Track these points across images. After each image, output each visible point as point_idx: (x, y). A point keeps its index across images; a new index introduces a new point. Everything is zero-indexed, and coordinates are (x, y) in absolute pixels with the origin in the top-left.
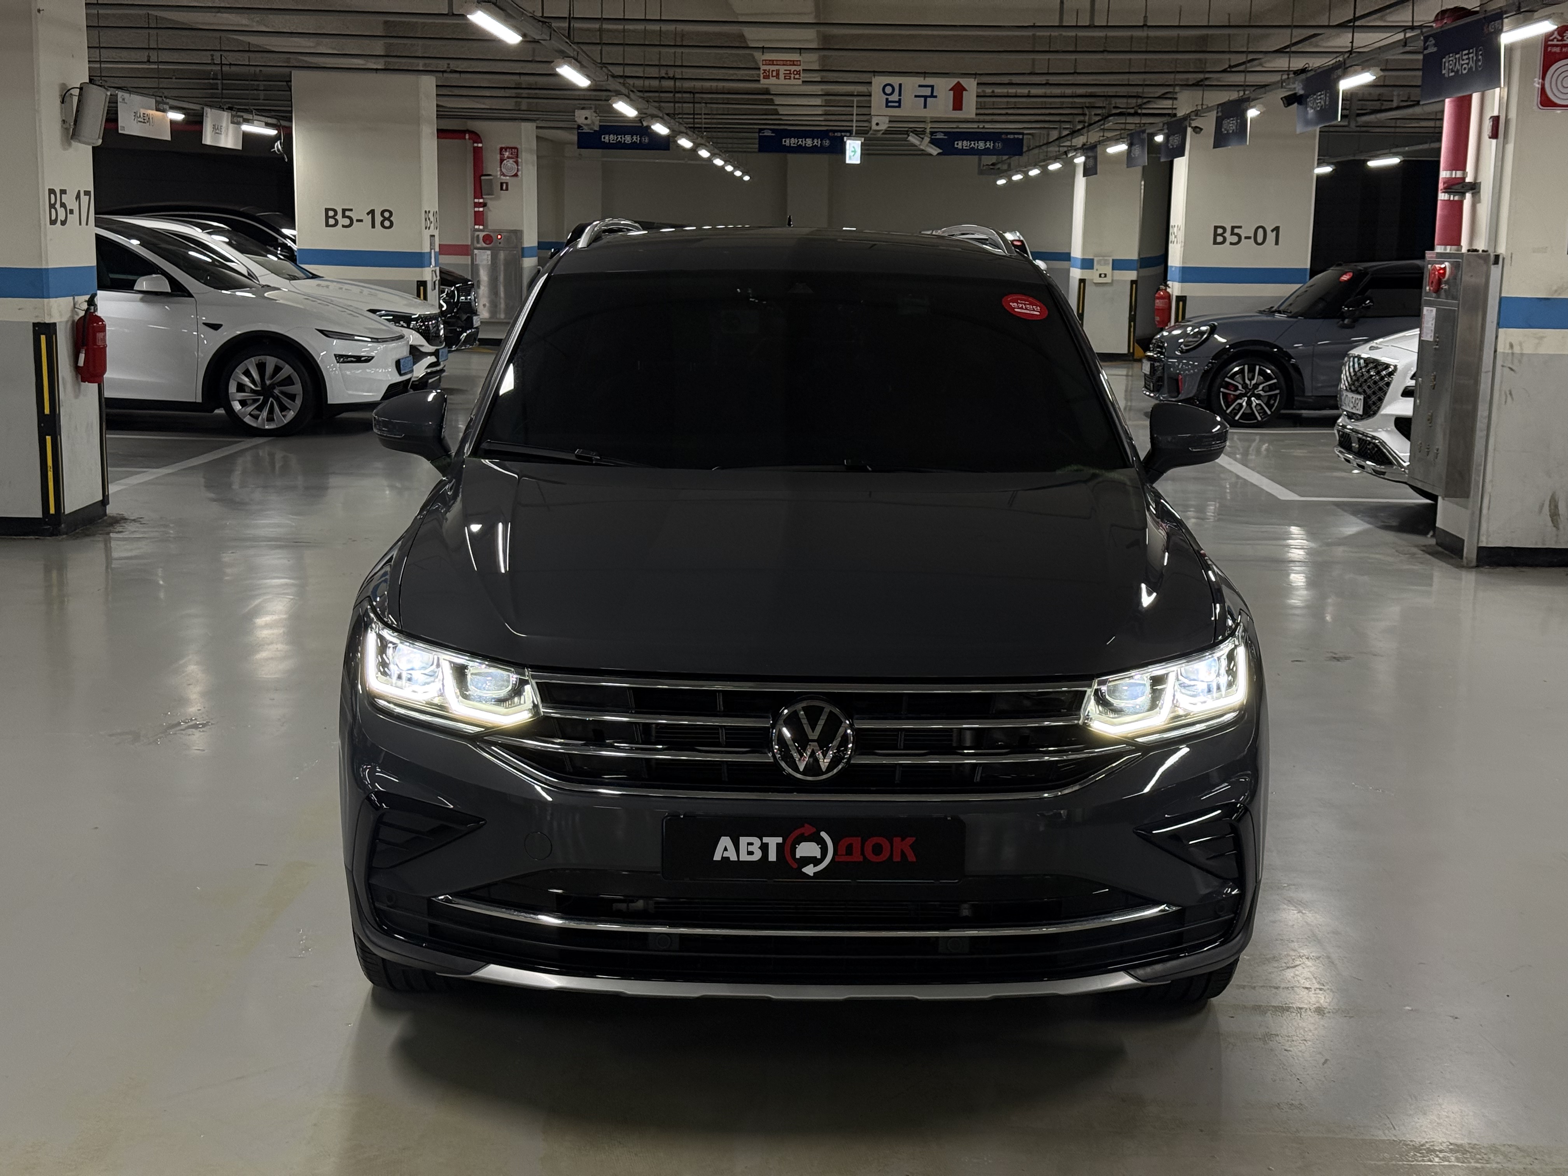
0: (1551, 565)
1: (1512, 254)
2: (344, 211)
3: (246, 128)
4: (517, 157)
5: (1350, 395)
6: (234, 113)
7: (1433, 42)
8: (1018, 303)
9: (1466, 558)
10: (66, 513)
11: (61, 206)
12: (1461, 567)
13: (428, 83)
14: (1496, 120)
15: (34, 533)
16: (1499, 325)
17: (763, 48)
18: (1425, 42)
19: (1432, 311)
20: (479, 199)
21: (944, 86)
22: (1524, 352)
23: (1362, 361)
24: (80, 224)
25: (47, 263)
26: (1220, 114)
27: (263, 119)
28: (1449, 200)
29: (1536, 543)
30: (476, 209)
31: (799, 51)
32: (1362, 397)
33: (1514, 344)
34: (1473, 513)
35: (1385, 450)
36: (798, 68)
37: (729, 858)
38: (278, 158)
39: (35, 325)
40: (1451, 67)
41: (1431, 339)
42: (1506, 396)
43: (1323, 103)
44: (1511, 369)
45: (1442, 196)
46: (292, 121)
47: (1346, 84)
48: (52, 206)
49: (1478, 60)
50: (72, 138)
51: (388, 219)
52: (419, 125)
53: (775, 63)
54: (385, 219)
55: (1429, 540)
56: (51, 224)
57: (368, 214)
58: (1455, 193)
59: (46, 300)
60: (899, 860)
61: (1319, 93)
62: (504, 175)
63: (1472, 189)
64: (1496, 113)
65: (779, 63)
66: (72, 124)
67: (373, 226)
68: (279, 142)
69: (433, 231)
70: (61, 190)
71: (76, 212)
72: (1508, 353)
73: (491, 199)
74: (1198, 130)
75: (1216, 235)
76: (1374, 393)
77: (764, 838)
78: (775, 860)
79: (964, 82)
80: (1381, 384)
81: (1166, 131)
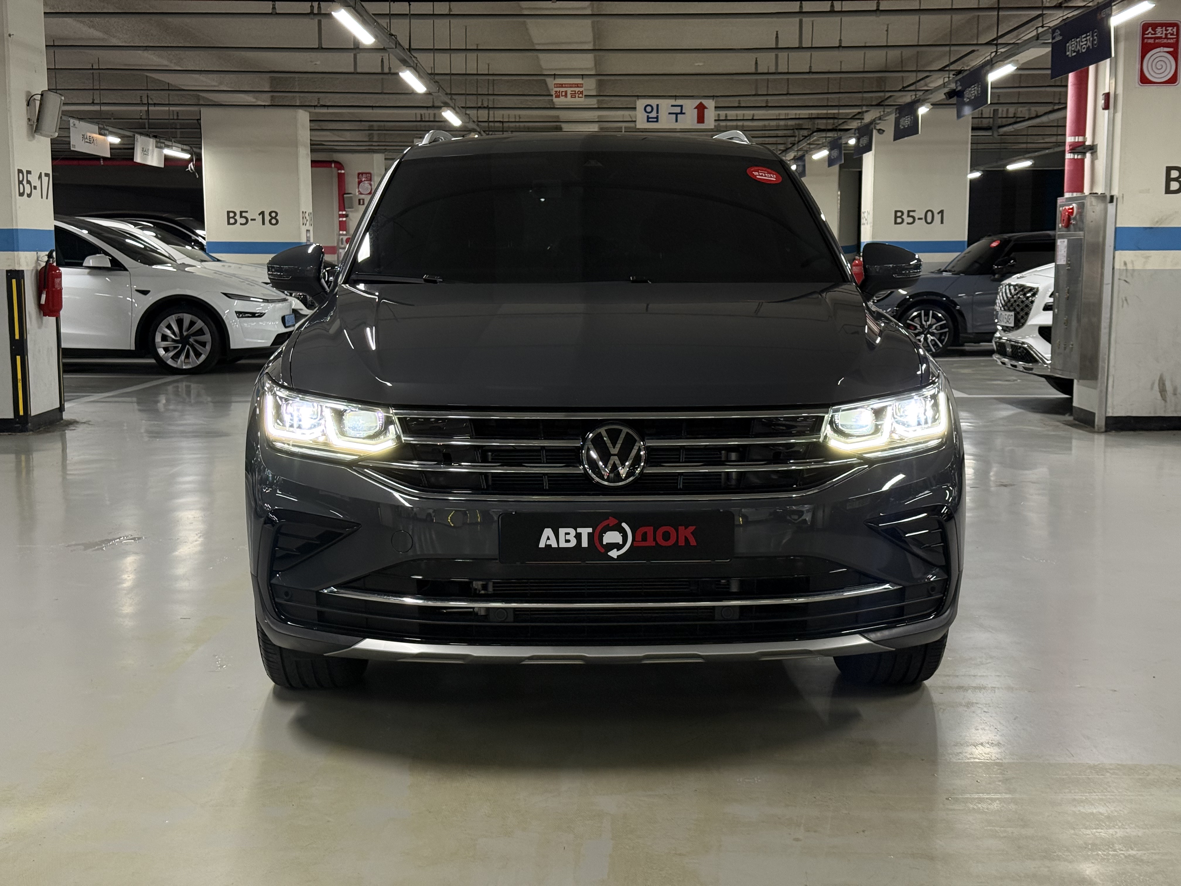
0: (1161, 429)
1: (1123, 194)
2: (241, 212)
3: (167, 152)
4: (371, 180)
5: (1004, 313)
6: (158, 140)
7: (1059, 33)
8: (759, 172)
9: (1097, 425)
10: (32, 414)
11: (27, 183)
12: (1094, 432)
13: (303, 117)
14: (1107, 96)
15: (8, 430)
16: (1115, 249)
17: (555, 75)
18: (1052, 35)
19: (1064, 241)
20: (343, 211)
21: (690, 106)
22: (1136, 268)
23: (1012, 287)
24: (42, 197)
25: (17, 225)
26: (898, 115)
27: (180, 145)
28: (1074, 159)
29: (1150, 413)
30: (341, 219)
31: (581, 76)
32: (1013, 313)
33: (1127, 262)
34: (1101, 391)
35: (1032, 352)
36: (581, 89)
37: (551, 545)
38: (191, 174)
39: (8, 271)
40: (1073, 49)
41: (1065, 263)
42: (1123, 302)
43: (976, 93)
44: (1125, 281)
45: (1068, 156)
46: (201, 149)
47: (994, 76)
48: (20, 182)
49: (1094, 40)
50: (35, 132)
51: (275, 218)
52: (297, 148)
53: (564, 86)
54: (272, 218)
55: (1068, 418)
56: (19, 196)
57: (259, 214)
58: (1079, 153)
59: (16, 253)
60: (683, 544)
61: (973, 86)
62: (361, 194)
63: (1090, 150)
64: (1107, 91)
65: (566, 86)
66: (36, 121)
67: (263, 223)
68: (192, 164)
69: (308, 227)
70: (27, 171)
71: (39, 188)
72: (1123, 270)
73: (351, 211)
74: (881, 131)
75: (896, 217)
76: (1022, 310)
77: (578, 529)
78: (587, 546)
79: (705, 102)
80: (1027, 302)
81: (857, 135)
